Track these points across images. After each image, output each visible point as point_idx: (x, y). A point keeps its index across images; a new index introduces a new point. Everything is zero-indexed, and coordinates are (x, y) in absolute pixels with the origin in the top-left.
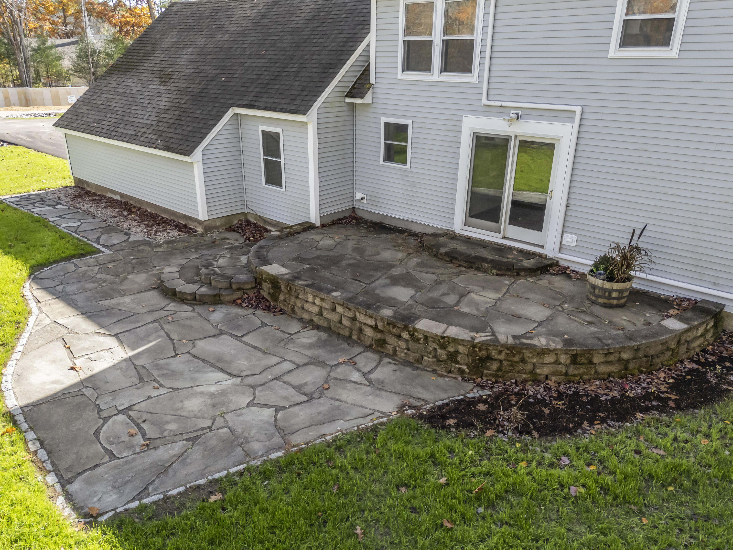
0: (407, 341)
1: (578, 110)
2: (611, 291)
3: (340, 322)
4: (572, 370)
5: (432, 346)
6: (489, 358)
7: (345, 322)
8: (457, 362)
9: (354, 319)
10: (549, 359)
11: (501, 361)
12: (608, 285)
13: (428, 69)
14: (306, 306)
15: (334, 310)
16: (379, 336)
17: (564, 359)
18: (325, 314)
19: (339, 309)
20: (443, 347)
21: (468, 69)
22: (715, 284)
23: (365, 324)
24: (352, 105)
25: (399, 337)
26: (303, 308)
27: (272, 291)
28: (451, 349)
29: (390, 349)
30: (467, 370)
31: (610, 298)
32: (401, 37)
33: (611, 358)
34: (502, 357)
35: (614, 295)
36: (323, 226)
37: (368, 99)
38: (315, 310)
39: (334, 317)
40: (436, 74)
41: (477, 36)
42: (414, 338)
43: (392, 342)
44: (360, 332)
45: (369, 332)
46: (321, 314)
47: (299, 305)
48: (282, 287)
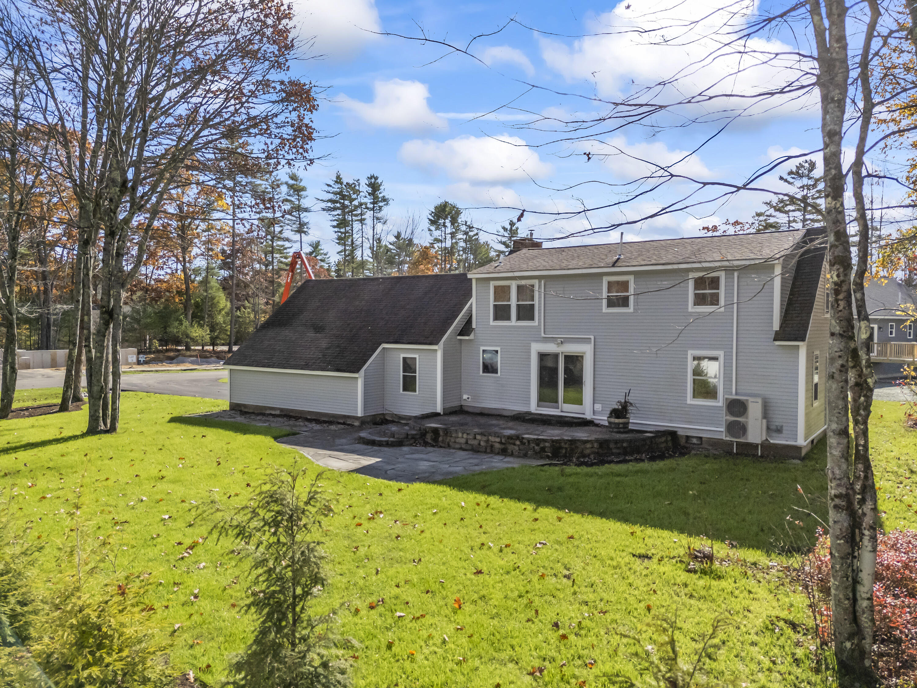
0: (519, 446)
1: (592, 337)
2: (619, 424)
3: (479, 444)
4: (600, 451)
5: (532, 445)
6: (561, 448)
7: (482, 443)
8: (546, 452)
9: (487, 441)
10: (589, 445)
11: (566, 449)
12: (617, 421)
13: (508, 318)
14: (457, 440)
15: (475, 438)
16: (503, 446)
17: (596, 445)
18: (469, 442)
19: (478, 437)
20: (538, 445)
21: (532, 318)
23: (495, 442)
24: (461, 340)
25: (514, 444)
26: (455, 442)
27: (433, 437)
28: (542, 445)
29: (509, 451)
30: (550, 454)
31: (619, 428)
32: (492, 303)
33: (619, 445)
34: (567, 446)
35: (621, 426)
36: (445, 414)
37: (472, 337)
38: (463, 441)
39: (475, 442)
40: (513, 322)
41: (536, 302)
42: (522, 443)
43: (510, 447)
44: (492, 446)
45: (497, 446)
46: (467, 443)
47: (453, 440)
48: (441, 433)
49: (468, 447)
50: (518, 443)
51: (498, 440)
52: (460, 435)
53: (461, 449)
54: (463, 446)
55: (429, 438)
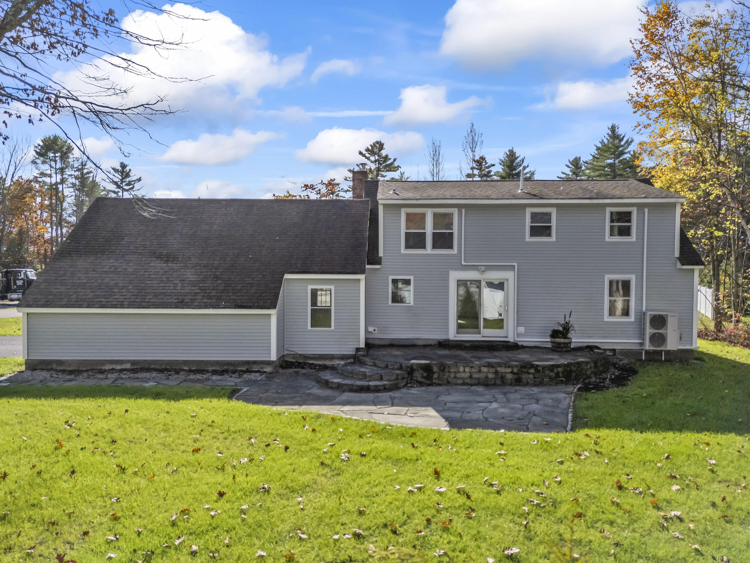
0: (533, 374)
1: (516, 264)
3: (486, 377)
5: (547, 372)
6: (571, 371)
7: (490, 376)
8: (560, 377)
9: (496, 372)
13: (423, 246)
14: (458, 375)
15: (480, 371)
16: (516, 376)
18: (474, 376)
19: (485, 369)
20: (552, 371)
21: (450, 247)
22: (589, 337)
23: (505, 373)
25: (528, 373)
26: (455, 377)
27: (425, 374)
28: (555, 371)
29: (525, 380)
30: (564, 380)
31: (560, 348)
32: (403, 230)
35: (562, 345)
36: (369, 348)
37: (380, 265)
38: (467, 375)
39: (482, 376)
40: (429, 250)
41: (455, 230)
42: (537, 371)
43: (524, 377)
44: (502, 378)
45: (509, 376)
46: (471, 377)
47: (452, 375)
48: (435, 369)
49: (473, 381)
50: (532, 371)
51: (509, 370)
52: (462, 369)
53: (464, 384)
54: (468, 381)
55: (418, 375)
